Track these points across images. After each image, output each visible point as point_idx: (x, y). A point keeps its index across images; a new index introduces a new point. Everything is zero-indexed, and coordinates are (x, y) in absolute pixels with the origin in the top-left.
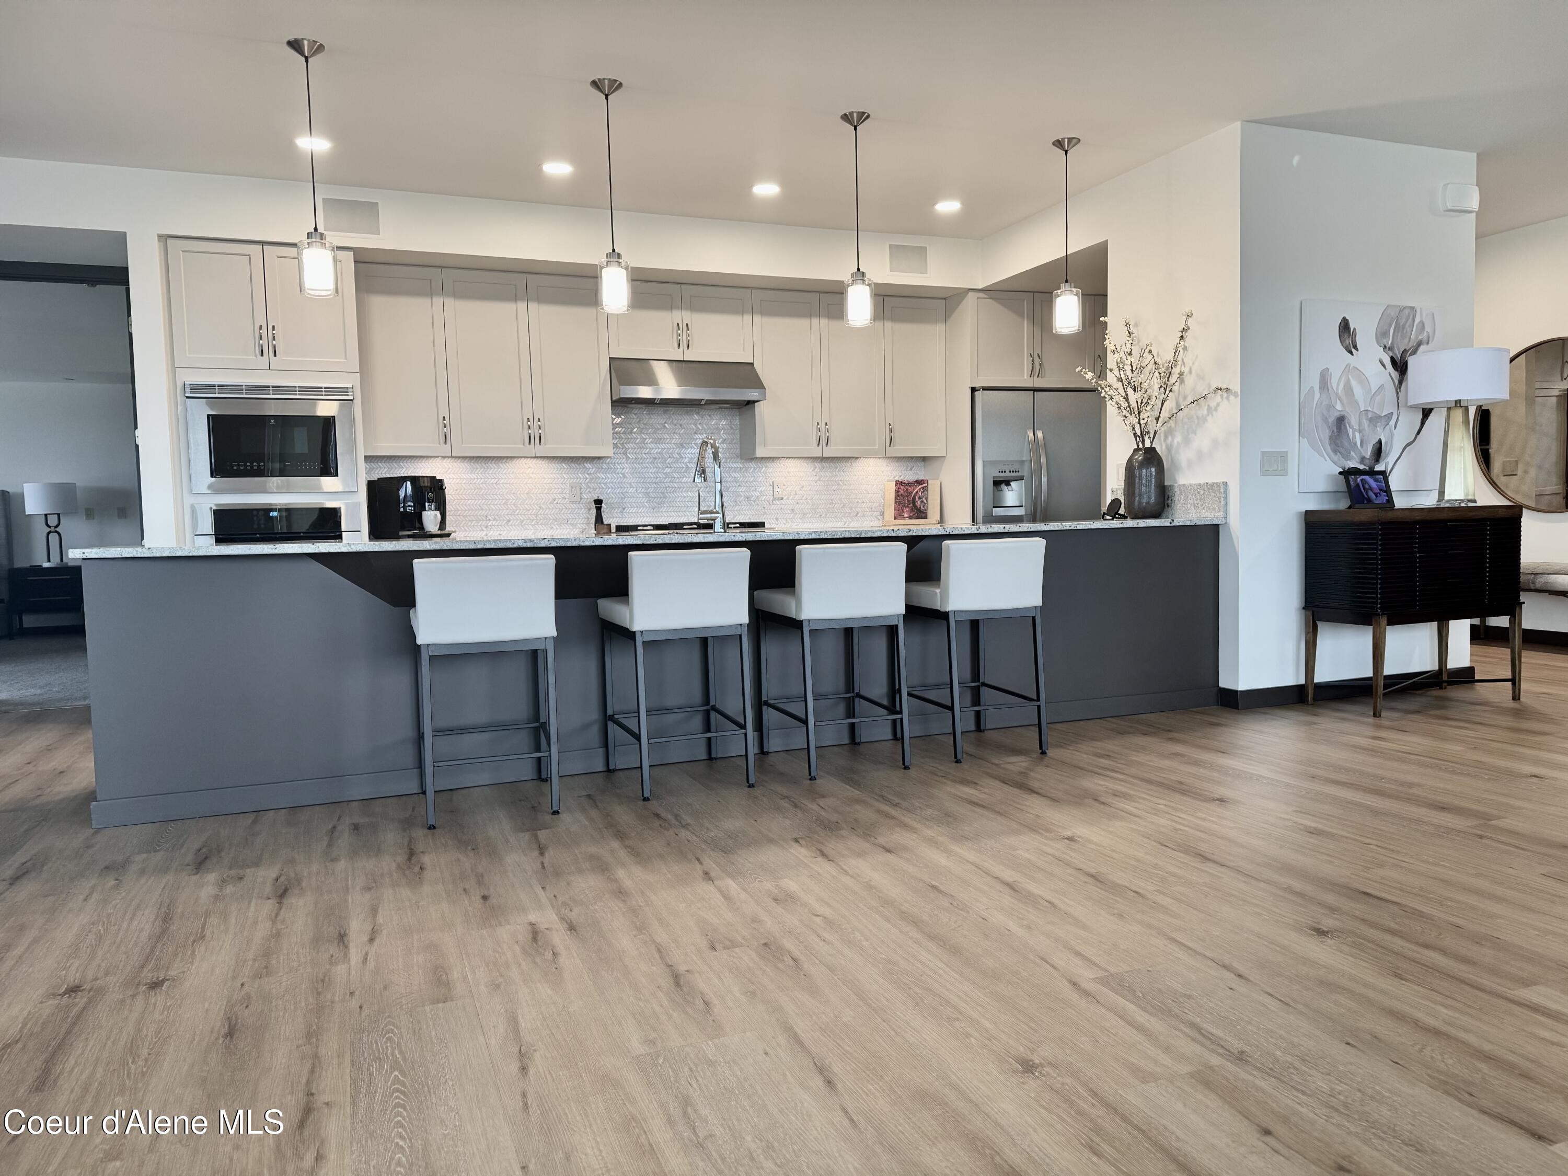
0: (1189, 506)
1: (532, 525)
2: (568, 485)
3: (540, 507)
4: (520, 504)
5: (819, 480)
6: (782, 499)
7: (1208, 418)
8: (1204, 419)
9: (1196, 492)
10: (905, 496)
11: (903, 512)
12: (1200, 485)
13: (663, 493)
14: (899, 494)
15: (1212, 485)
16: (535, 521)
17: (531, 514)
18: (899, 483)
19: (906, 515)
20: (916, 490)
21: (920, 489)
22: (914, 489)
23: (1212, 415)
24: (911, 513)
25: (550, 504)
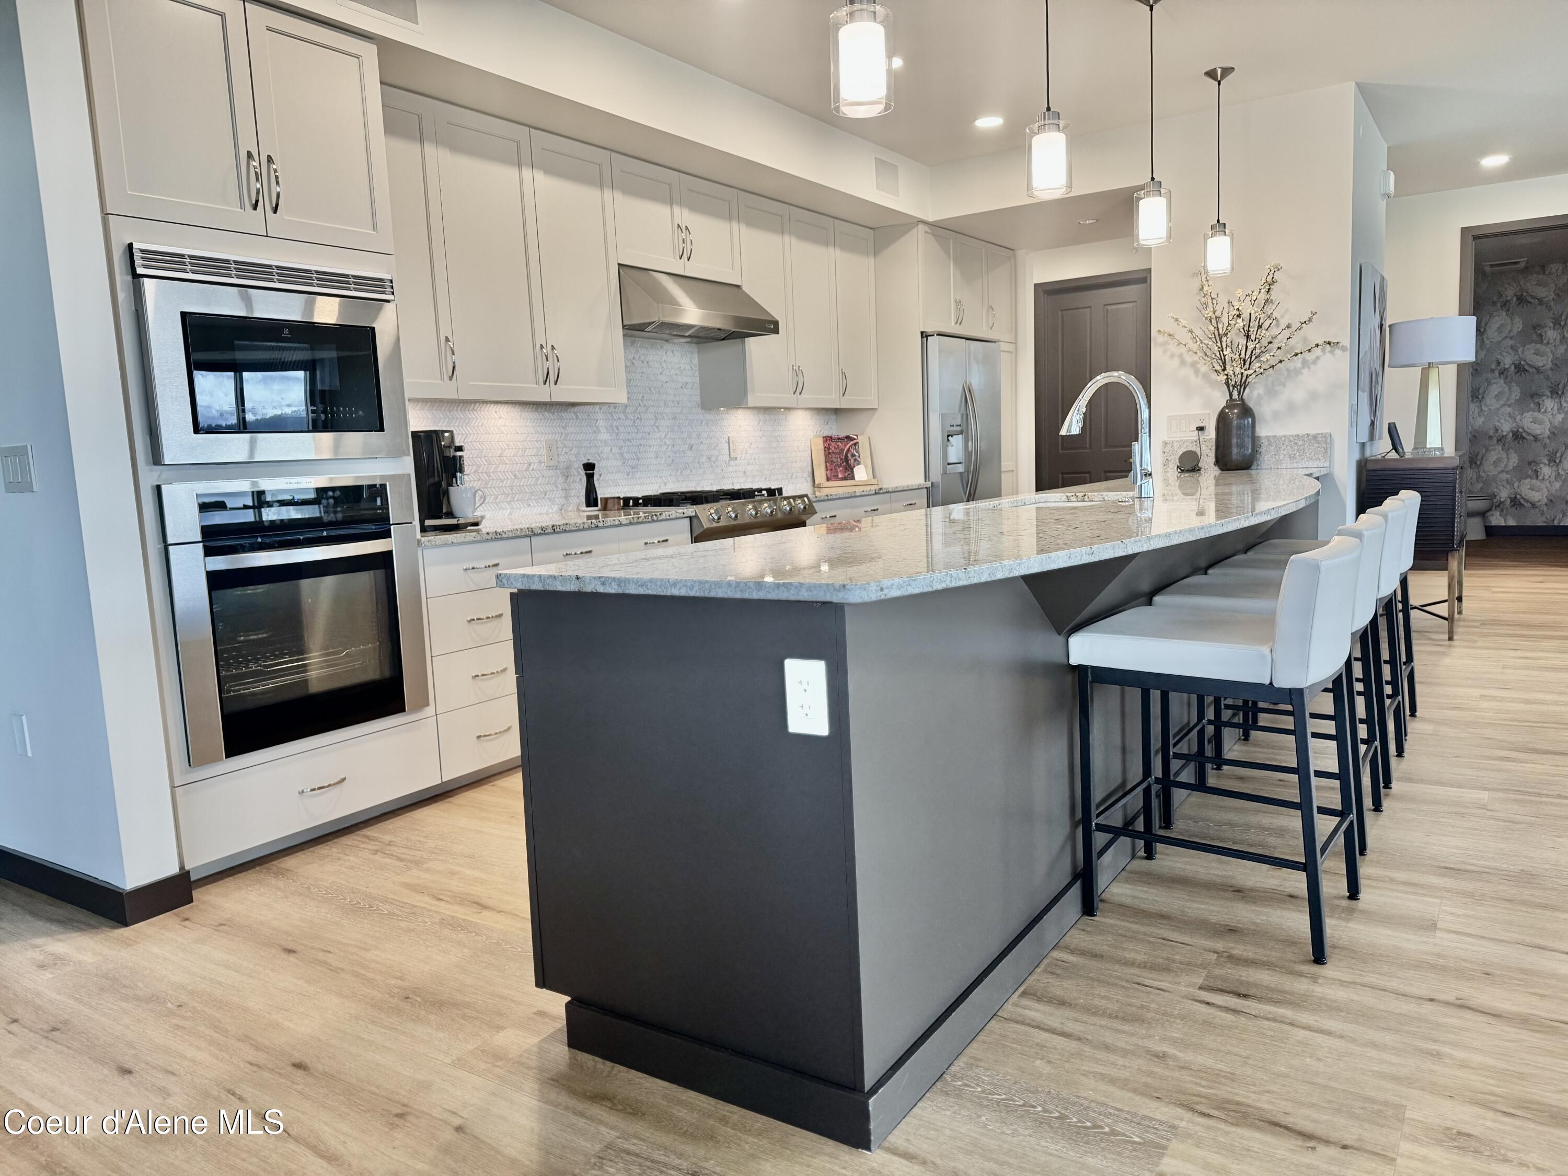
0: (1281, 457)
1: (508, 503)
2: (544, 443)
3: (515, 476)
4: (493, 472)
5: (763, 435)
6: (736, 459)
7: (1303, 371)
8: (1298, 372)
9: (1292, 443)
10: (836, 453)
11: (837, 472)
12: (1298, 436)
13: (635, 453)
14: (831, 451)
15: (1315, 437)
16: (510, 496)
17: (505, 487)
18: (828, 439)
19: (840, 476)
20: (848, 447)
21: (851, 446)
22: (845, 446)
23: (1309, 368)
24: (845, 472)
25: (525, 471)
